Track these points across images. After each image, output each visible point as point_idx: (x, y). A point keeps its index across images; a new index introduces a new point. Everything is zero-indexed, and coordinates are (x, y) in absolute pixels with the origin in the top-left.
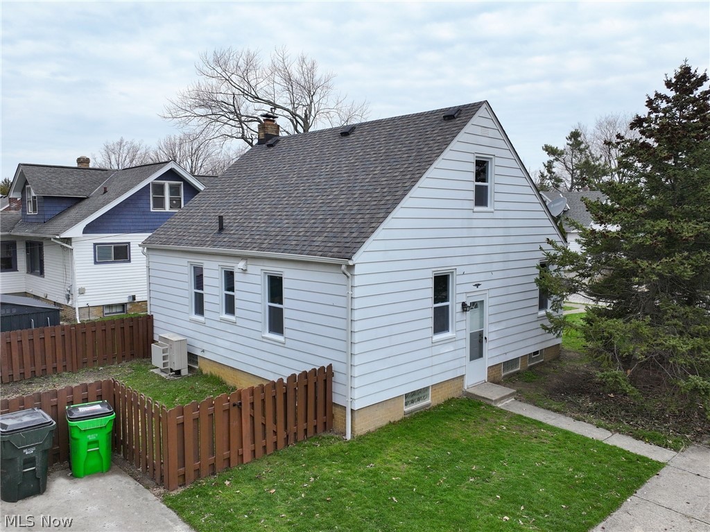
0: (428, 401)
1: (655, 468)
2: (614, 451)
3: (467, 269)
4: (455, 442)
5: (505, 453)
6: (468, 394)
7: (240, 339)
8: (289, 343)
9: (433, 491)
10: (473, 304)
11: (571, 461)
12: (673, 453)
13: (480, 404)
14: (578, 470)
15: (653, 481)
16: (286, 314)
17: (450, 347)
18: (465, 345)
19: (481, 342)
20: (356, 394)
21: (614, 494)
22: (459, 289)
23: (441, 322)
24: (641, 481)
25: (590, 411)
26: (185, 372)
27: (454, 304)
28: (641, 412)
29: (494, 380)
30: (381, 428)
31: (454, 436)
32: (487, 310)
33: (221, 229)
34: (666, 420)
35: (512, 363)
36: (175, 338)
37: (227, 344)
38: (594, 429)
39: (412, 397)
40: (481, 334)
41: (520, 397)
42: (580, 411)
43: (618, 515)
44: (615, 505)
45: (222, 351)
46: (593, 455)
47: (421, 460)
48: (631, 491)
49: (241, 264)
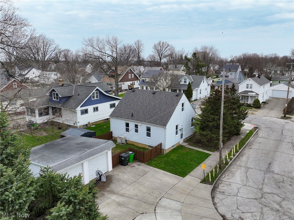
0: (175, 147)
1: (210, 155)
2: (205, 153)
3: (180, 123)
4: (181, 153)
5: (189, 154)
6: (181, 145)
7: (139, 137)
8: (152, 139)
9: (181, 160)
10: (181, 129)
11: (198, 155)
12: (213, 152)
13: (183, 147)
14: (199, 156)
15: (210, 157)
16: (151, 134)
17: (178, 137)
18: (180, 136)
19: (182, 135)
20: (166, 147)
21: (204, 159)
22: (179, 127)
23: (177, 133)
24: (208, 157)
25: (201, 147)
26: (125, 143)
27: (178, 130)
28: (209, 146)
29: (184, 142)
30: (169, 152)
31: (181, 152)
32: (183, 129)
33: (132, 116)
34: (212, 147)
35: (187, 138)
36: (123, 137)
37: (136, 138)
38: (201, 149)
39: (173, 146)
40: (182, 134)
41: (189, 145)
42: (199, 147)
43: (205, 161)
44: (204, 160)
45: (134, 139)
46: (201, 154)
47: (177, 156)
48: (206, 158)
49: (140, 124)
